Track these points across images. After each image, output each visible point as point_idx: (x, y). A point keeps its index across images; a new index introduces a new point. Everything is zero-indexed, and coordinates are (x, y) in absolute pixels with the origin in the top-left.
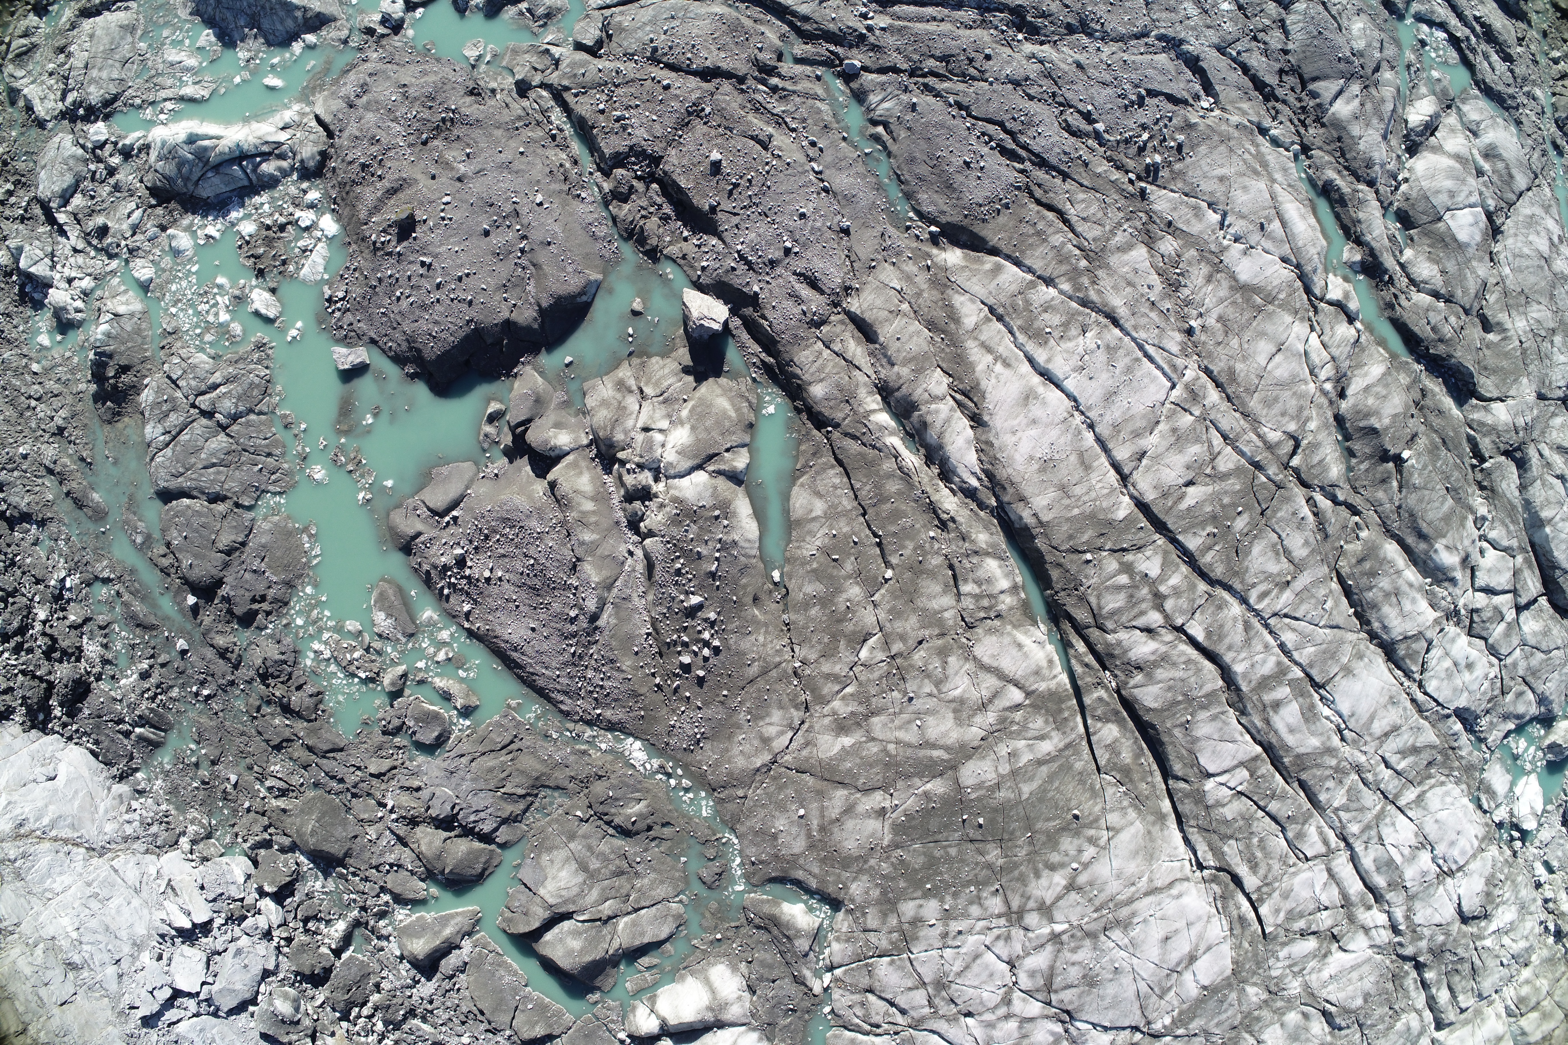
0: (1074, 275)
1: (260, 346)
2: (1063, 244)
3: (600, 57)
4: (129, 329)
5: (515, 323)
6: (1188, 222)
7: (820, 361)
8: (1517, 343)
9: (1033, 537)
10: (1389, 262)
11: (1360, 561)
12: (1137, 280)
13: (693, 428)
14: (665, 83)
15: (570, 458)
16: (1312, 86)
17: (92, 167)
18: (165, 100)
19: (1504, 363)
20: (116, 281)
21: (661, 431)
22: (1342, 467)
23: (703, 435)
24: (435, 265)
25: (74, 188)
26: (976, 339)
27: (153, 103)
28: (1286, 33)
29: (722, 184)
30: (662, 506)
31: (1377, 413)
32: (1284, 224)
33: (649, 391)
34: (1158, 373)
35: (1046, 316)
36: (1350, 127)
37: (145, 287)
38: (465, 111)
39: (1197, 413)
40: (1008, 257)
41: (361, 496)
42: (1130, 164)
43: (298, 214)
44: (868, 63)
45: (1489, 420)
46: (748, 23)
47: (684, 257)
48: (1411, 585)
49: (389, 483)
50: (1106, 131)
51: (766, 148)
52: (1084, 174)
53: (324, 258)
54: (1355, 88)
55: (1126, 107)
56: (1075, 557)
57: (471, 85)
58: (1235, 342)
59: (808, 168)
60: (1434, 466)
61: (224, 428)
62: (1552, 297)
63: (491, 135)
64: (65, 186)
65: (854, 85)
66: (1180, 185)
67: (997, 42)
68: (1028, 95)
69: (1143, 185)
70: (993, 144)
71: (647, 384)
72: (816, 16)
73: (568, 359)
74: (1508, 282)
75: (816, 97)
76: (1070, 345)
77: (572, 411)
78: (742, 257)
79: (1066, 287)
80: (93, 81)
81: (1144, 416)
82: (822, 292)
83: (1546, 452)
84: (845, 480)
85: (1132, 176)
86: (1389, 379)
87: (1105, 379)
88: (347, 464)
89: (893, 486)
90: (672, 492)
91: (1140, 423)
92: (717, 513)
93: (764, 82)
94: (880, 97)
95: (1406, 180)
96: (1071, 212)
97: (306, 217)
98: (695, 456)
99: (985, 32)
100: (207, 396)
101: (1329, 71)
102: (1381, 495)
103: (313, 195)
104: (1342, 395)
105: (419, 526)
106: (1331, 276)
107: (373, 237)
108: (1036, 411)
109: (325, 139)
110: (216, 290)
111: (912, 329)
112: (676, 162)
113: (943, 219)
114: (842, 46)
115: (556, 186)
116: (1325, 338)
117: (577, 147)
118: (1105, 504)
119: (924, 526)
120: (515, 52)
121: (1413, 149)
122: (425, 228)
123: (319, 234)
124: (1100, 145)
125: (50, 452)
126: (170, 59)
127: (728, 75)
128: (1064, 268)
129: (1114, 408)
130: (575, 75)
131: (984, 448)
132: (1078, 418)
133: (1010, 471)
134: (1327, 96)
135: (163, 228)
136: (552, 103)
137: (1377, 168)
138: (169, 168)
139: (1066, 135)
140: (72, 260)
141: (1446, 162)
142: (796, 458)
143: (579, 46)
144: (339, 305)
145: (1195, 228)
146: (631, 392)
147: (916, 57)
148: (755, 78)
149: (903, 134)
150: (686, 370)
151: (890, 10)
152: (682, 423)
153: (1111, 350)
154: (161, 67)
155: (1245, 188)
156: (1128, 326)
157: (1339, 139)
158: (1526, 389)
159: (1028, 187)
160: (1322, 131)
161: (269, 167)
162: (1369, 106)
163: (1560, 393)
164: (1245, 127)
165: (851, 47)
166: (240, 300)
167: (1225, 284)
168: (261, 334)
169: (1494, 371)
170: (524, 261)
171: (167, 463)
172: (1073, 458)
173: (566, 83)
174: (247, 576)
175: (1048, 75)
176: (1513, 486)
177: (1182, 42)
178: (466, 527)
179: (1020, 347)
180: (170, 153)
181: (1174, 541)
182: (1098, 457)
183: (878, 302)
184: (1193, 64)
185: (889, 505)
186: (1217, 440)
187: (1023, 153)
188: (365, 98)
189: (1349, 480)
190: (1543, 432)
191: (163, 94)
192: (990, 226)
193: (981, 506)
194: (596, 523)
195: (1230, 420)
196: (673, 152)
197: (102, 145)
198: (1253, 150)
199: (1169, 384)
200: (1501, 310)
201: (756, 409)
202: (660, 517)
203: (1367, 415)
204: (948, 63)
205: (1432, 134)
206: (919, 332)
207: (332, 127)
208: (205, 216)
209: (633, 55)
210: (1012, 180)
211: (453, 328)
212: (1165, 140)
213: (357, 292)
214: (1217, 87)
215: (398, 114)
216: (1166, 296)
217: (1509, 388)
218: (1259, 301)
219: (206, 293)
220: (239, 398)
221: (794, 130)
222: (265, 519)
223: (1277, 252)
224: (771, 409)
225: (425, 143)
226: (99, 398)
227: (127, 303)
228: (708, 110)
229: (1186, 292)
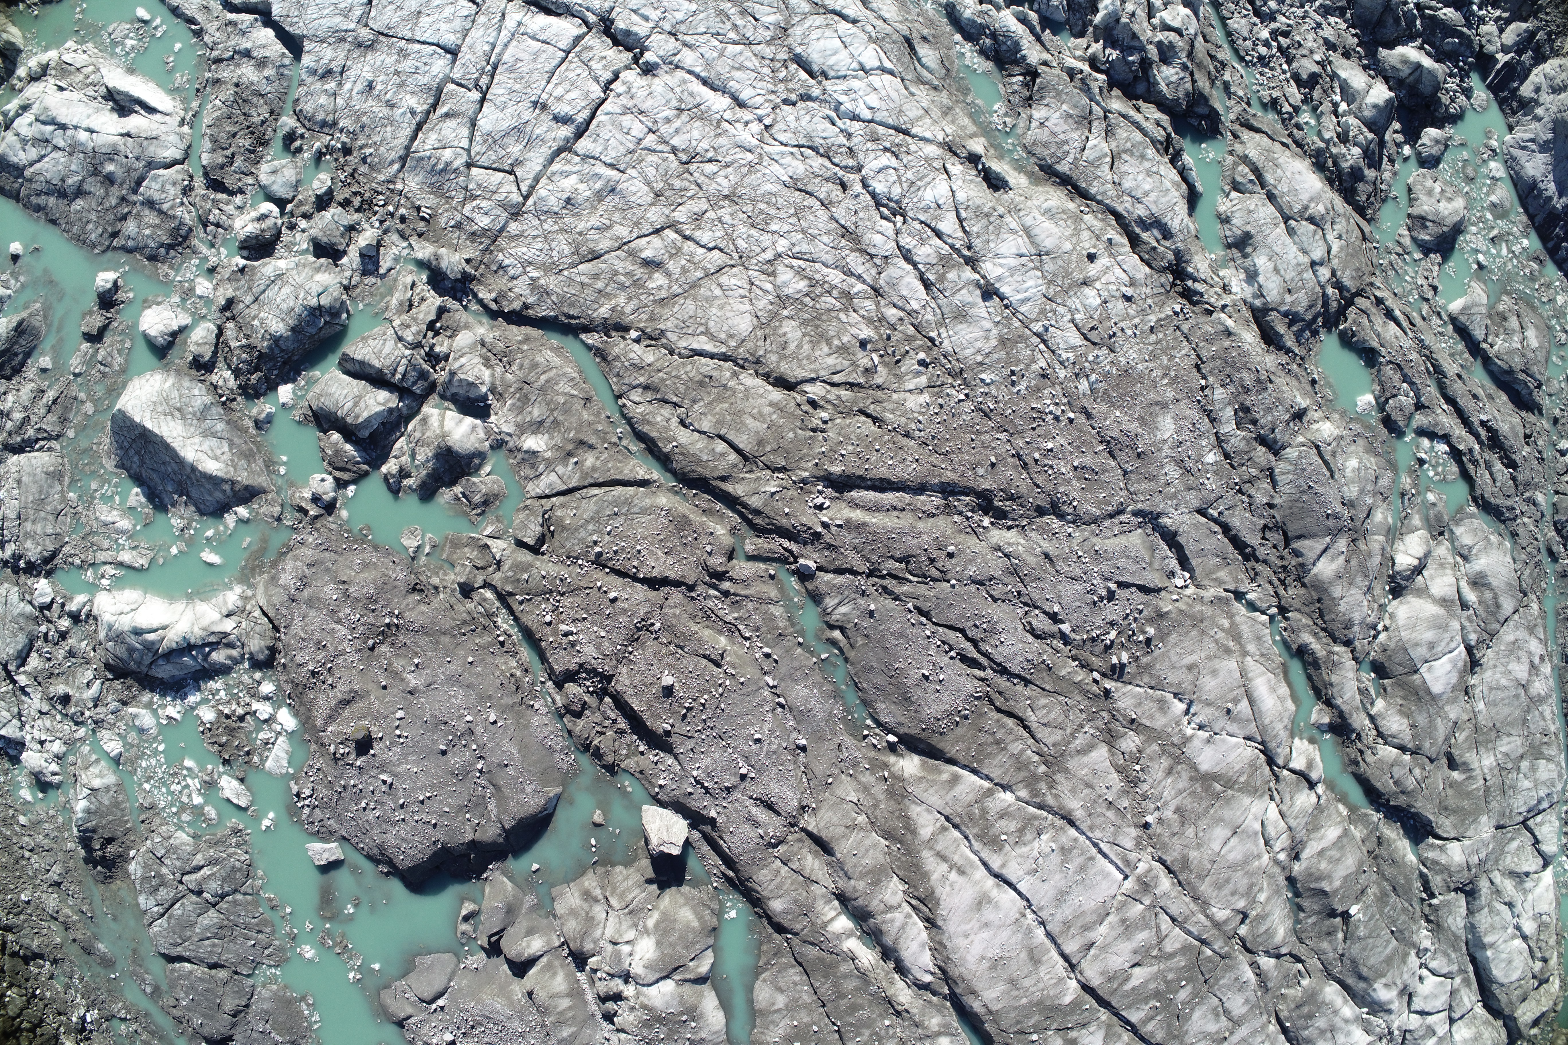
0: (1032, 782)
1: (236, 832)
2: (1023, 751)
3: (543, 554)
4: (107, 803)
5: (480, 842)
6: (1152, 717)
7: (778, 879)
8: (1482, 782)
9: (983, 1023)
10: (1359, 721)
11: (1299, 1007)
12: (1095, 781)
13: (658, 943)
14: (612, 595)
15: (544, 960)
16: (1296, 545)
17: (43, 629)
18: (105, 563)
19: (1466, 804)
20: (86, 749)
21: (627, 942)
22: (1289, 923)
23: (668, 950)
24: (397, 784)
25: (29, 648)
26: (931, 848)
27: (92, 565)
28: (1274, 484)
29: (676, 706)
30: (632, 1008)
31: (1328, 877)
32: (1252, 702)
33: (614, 902)
34: (1111, 868)
35: (1002, 822)
36: (1332, 589)
37: (117, 761)
38: (410, 616)
39: (1147, 902)
40: (964, 767)
41: (351, 975)
42: (1096, 661)
43: (255, 706)
44: (823, 562)
45: (1443, 859)
46: (696, 518)
47: (641, 772)
48: (1347, 1021)
49: (377, 966)
50: (1073, 631)
51: (718, 665)
52: (1047, 678)
53: (287, 752)
54: (1342, 544)
55: (1095, 603)
56: (1022, 1037)
57: (413, 580)
58: (1190, 832)
59: (761, 684)
60: (1381, 913)
61: (214, 905)
62: (1525, 721)
63: (438, 642)
64: (19, 647)
65: (810, 585)
66: (1146, 679)
67: (960, 531)
68: (991, 596)
69: (1109, 684)
70: (953, 654)
71: (612, 894)
72: (768, 510)
73: (535, 866)
74: (1480, 718)
75: (770, 601)
76: (1025, 850)
77: (543, 913)
78: (698, 782)
79: (1023, 793)
80: (27, 535)
81: (1095, 911)
82: (779, 814)
83: (1497, 877)
84: (805, 977)
85: (1096, 675)
86: (1345, 840)
87: (1057, 881)
88: (334, 946)
89: (850, 985)
90: (641, 998)
91: (1090, 919)
92: (684, 1018)
93: (715, 587)
94: (836, 601)
95: (1386, 629)
96: (1032, 718)
97: (264, 710)
98: (661, 970)
99: (949, 519)
100: (193, 877)
101: (1315, 529)
102: (1325, 945)
103: (267, 688)
104: (1297, 857)
105: (409, 1010)
106: (1297, 741)
107: (332, 748)
108: (989, 914)
109: (270, 633)
110: (185, 772)
111: (868, 842)
112: (627, 682)
113: (901, 730)
114: (796, 542)
115: (508, 700)
116: (1284, 808)
117: (526, 653)
118: (1051, 993)
119: (880, 1015)
120: (456, 544)
121: (1397, 592)
122: (381, 745)
123: (278, 728)
124: (1065, 644)
125: (51, 901)
126: (103, 518)
127: (677, 584)
128: (1023, 774)
129: (1065, 907)
130: (518, 580)
131: (938, 948)
132: (1030, 916)
133: (962, 969)
134: (1310, 556)
135: (125, 703)
136: (497, 604)
137: (1356, 629)
138: (121, 651)
139: (1030, 638)
140: (40, 722)
141: (1430, 609)
142: (759, 957)
143: (520, 544)
144: (307, 802)
145: (1159, 722)
146: (597, 901)
147: (874, 558)
148: (705, 583)
149: (860, 641)
150: (649, 881)
151: (847, 495)
152: (646, 931)
153: (1065, 851)
154: (95, 524)
155: (1214, 673)
156: (1083, 827)
157: (1319, 600)
158: (1485, 828)
159: (988, 696)
160: (1302, 591)
161: (219, 656)
162: (1354, 562)
163: (1520, 819)
164: (1219, 599)
165: (805, 544)
166: (210, 785)
167: (1185, 775)
168: (234, 821)
169: (1455, 811)
170: (483, 782)
171: (165, 933)
172: (1023, 955)
173: (509, 588)
174: (254, 1035)
175: (1014, 571)
176: (1459, 919)
177: (1159, 515)
178: (452, 1017)
179: (975, 853)
180: (118, 637)
181: (1117, 1014)
182: (1048, 951)
183: (835, 819)
184: (1171, 538)
185: (846, 1001)
186: (1165, 922)
187: (984, 661)
188: (306, 593)
189: (1295, 932)
190: (1497, 861)
191: (102, 556)
192: (948, 738)
193: (934, 993)
194: (573, 1017)
195: (1181, 905)
196: (624, 670)
197: (49, 607)
198: (1226, 623)
199: (1121, 877)
200: (1470, 749)
201: (719, 914)
202: (632, 1018)
203: (1319, 879)
204: (907, 563)
205: (1420, 573)
206: (875, 846)
207: (276, 623)
208: (163, 695)
209: (577, 558)
210: (971, 690)
211: (420, 846)
212: (1134, 634)
213: (323, 793)
214: (1194, 563)
215: (341, 615)
216: (1125, 793)
217: (1467, 830)
218: (1218, 787)
219: (176, 774)
220: (224, 880)
221: (747, 639)
222: (264, 986)
223: (1242, 734)
224: (733, 914)
225: (372, 649)
226: (90, 860)
227: (101, 775)
228: (658, 625)
229: (1145, 787)
